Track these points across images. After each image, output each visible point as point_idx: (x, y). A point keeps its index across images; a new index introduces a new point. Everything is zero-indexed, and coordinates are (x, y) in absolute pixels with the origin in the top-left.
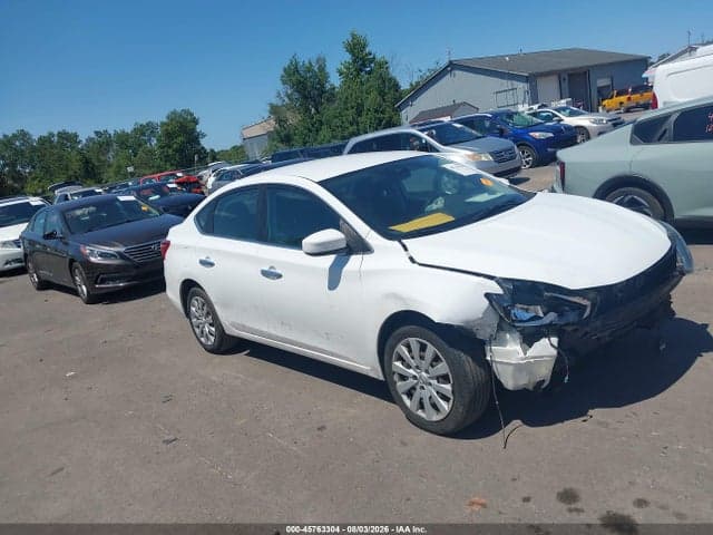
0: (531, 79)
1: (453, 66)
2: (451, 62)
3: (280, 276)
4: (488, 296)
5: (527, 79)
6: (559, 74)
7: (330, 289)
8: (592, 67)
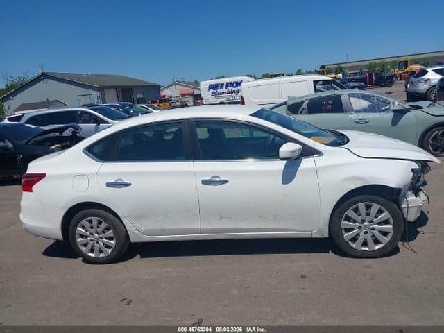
0: (101, 89)
1: (44, 76)
2: (43, 74)
3: (226, 182)
4: (412, 170)
5: (98, 89)
6: (116, 88)
7: (283, 183)
8: (133, 86)
